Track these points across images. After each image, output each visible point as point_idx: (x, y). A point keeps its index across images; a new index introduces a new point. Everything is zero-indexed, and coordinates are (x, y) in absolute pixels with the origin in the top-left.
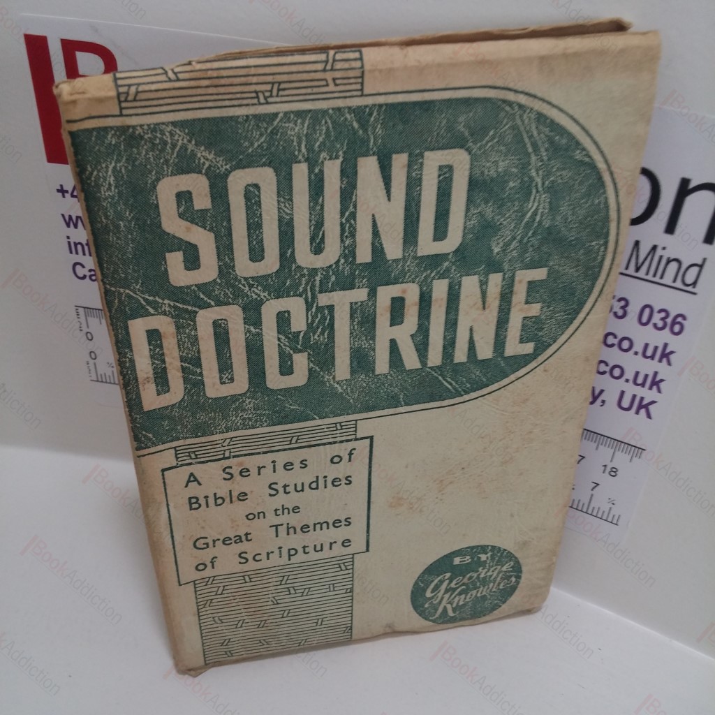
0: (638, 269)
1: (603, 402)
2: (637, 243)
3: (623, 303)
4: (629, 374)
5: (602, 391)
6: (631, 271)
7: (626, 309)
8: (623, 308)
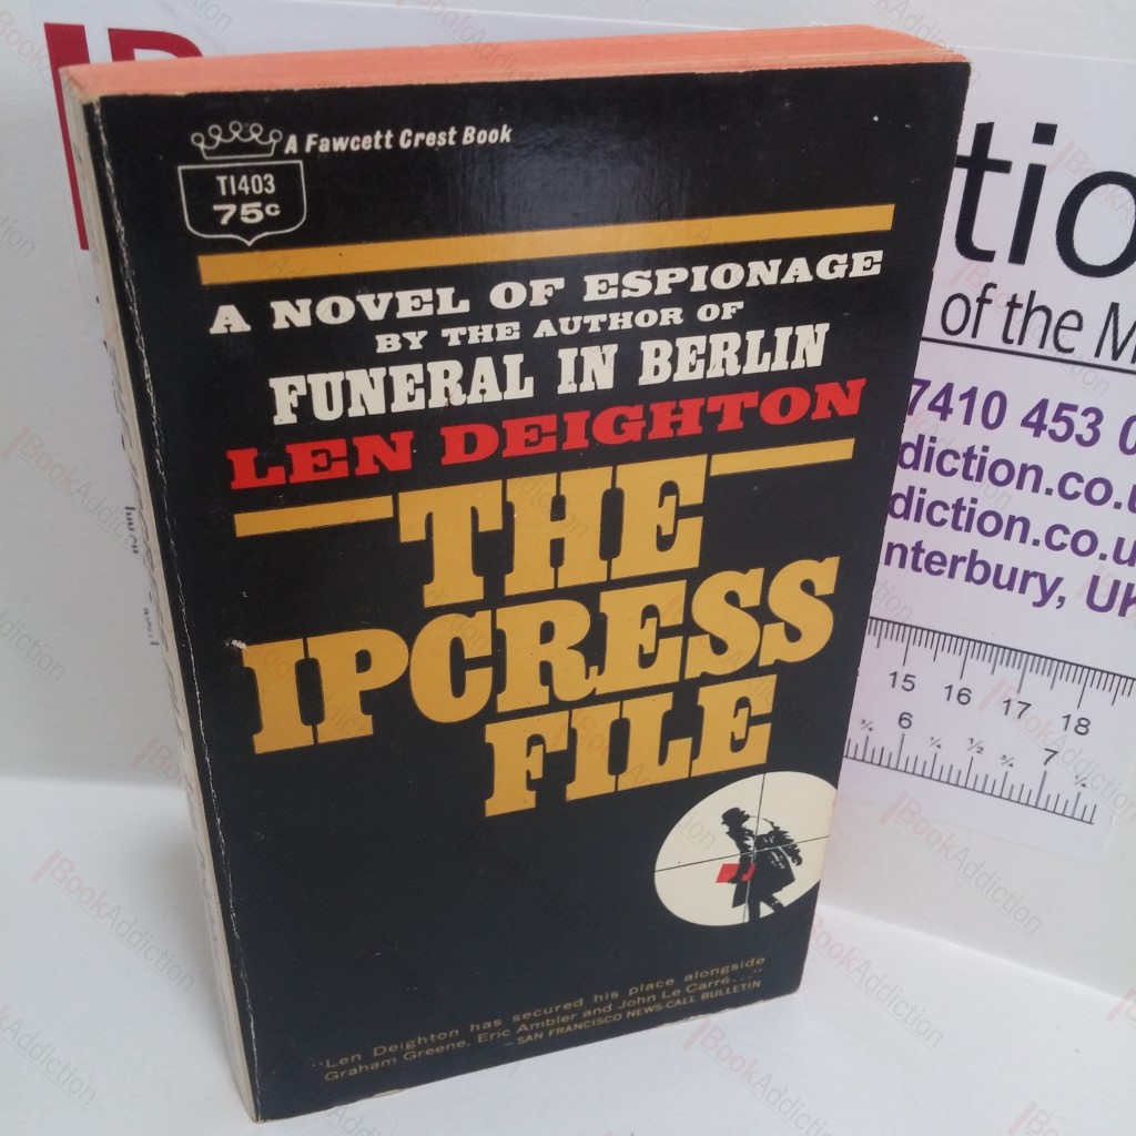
0: (1116, 354)
1: (1062, 600)
2: (1114, 308)
3: (1092, 417)
4: (1105, 545)
5: (1059, 581)
6: (1106, 357)
7: (1099, 427)
8: (1092, 426)
